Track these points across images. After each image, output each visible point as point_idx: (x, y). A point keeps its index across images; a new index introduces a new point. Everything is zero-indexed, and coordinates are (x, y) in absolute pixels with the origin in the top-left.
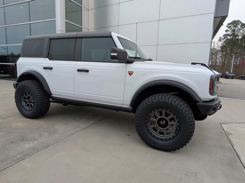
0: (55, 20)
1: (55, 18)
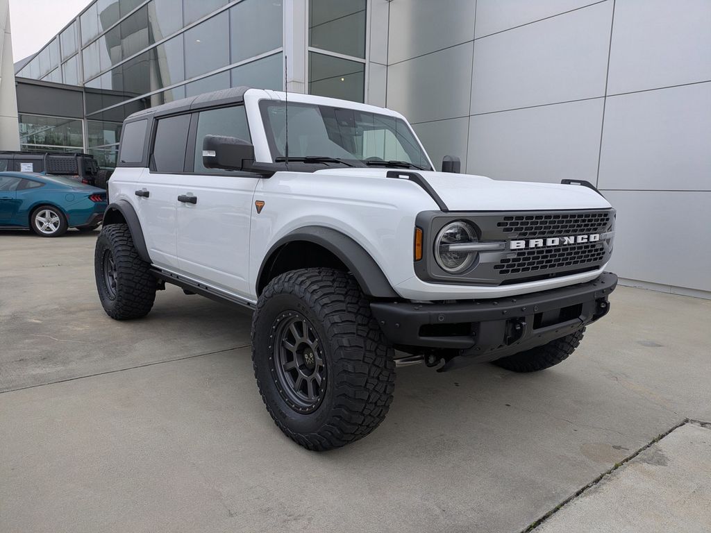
0: (282, 52)
1: (282, 46)
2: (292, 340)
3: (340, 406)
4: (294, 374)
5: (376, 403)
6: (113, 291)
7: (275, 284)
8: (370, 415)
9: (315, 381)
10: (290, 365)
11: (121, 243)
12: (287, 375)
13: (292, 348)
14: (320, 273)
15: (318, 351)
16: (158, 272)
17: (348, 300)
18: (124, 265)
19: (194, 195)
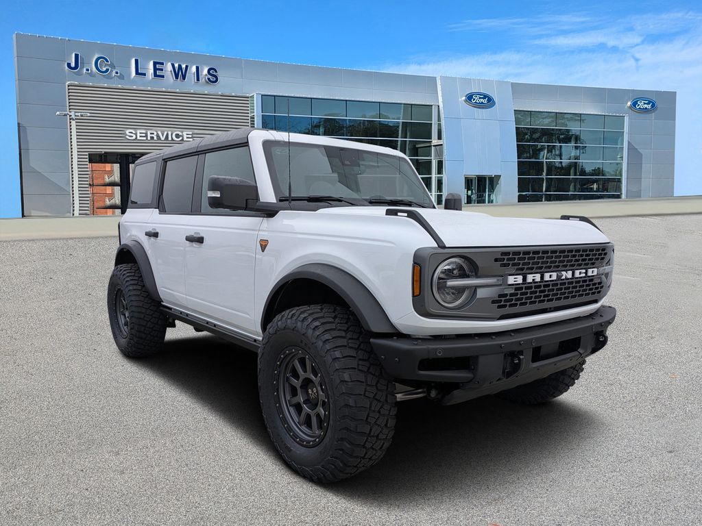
2: (296, 376)
3: (342, 439)
4: (298, 408)
5: (377, 436)
6: (125, 329)
7: (278, 321)
8: (372, 448)
9: (318, 415)
10: (295, 400)
11: (132, 282)
12: (291, 409)
13: (297, 383)
14: (322, 309)
15: (321, 386)
16: (170, 311)
17: (349, 336)
18: (135, 304)
19: (202, 235)
